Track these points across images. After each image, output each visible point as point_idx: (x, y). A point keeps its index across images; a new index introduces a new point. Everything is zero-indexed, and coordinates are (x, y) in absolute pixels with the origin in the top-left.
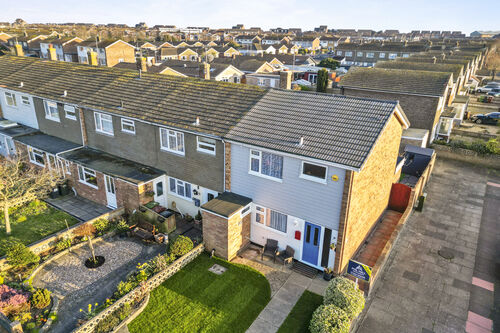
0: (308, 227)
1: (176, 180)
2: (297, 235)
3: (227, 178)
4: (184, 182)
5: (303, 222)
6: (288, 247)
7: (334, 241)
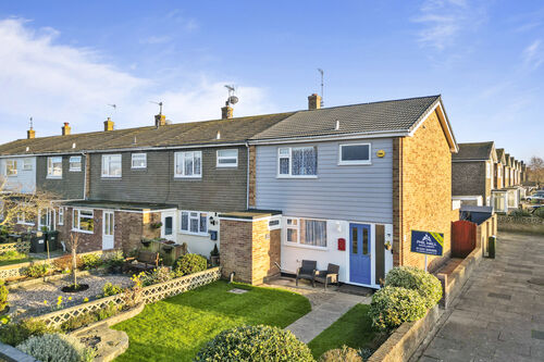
0: (354, 230)
1: (189, 212)
2: (341, 245)
3: (251, 191)
4: (199, 213)
5: (347, 224)
6: (330, 265)
7: (388, 239)
